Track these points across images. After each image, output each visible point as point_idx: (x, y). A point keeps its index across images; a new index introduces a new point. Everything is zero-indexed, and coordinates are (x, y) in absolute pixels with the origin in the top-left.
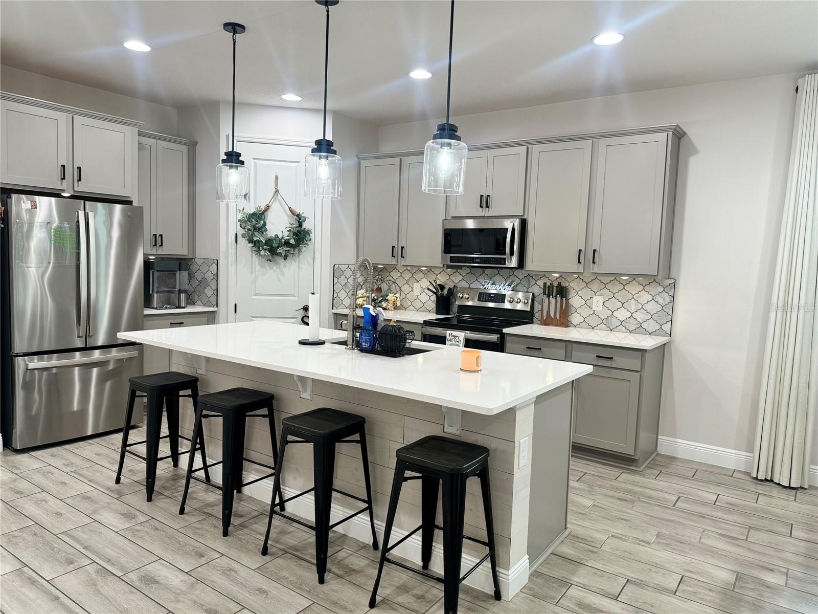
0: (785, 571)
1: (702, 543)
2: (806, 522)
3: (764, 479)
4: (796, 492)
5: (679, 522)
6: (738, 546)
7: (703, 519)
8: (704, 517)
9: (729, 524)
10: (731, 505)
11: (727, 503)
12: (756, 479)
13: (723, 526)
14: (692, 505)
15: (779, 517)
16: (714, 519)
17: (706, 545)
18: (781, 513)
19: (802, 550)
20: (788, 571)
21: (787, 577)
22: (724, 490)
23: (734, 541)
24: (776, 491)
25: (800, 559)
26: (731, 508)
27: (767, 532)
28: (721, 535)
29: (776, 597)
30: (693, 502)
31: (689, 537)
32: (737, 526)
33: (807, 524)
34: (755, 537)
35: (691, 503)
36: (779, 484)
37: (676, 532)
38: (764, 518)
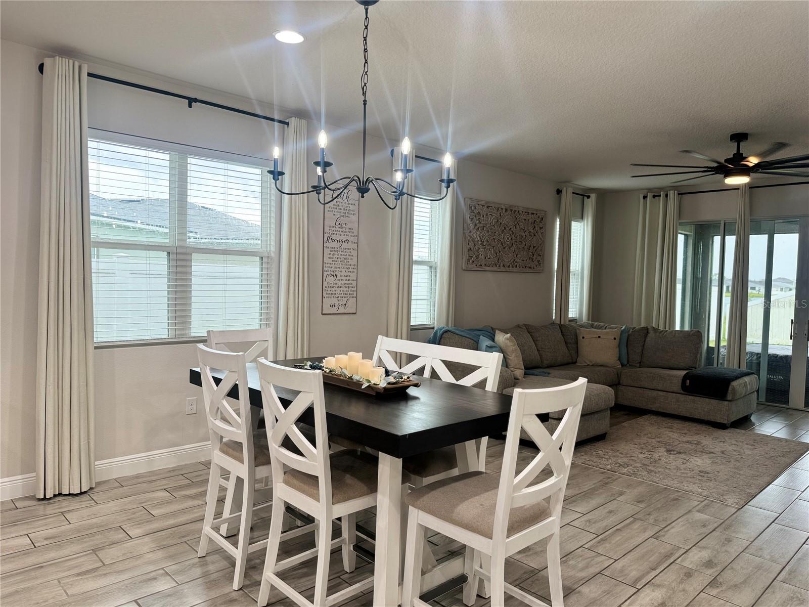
0: (162, 571)
1: (73, 595)
2: (127, 518)
3: (53, 496)
4: (89, 495)
5: (24, 588)
6: (105, 575)
7: (42, 570)
8: (42, 567)
9: (73, 559)
10: (51, 538)
11: (46, 539)
12: (45, 498)
13: (69, 564)
14: (14, 561)
15: (103, 526)
16: (53, 563)
17: (78, 595)
18: (99, 521)
19: (152, 545)
20: (164, 570)
21: (170, 575)
22: (26, 526)
23: (96, 573)
24: (74, 504)
25: (160, 554)
26: (56, 541)
27: (111, 546)
28: (78, 575)
29: (185, 600)
30: (13, 557)
31: (53, 598)
32: (81, 556)
33: (129, 519)
34: (107, 556)
35: (12, 559)
36: (70, 495)
37: (35, 602)
38: (93, 534)
